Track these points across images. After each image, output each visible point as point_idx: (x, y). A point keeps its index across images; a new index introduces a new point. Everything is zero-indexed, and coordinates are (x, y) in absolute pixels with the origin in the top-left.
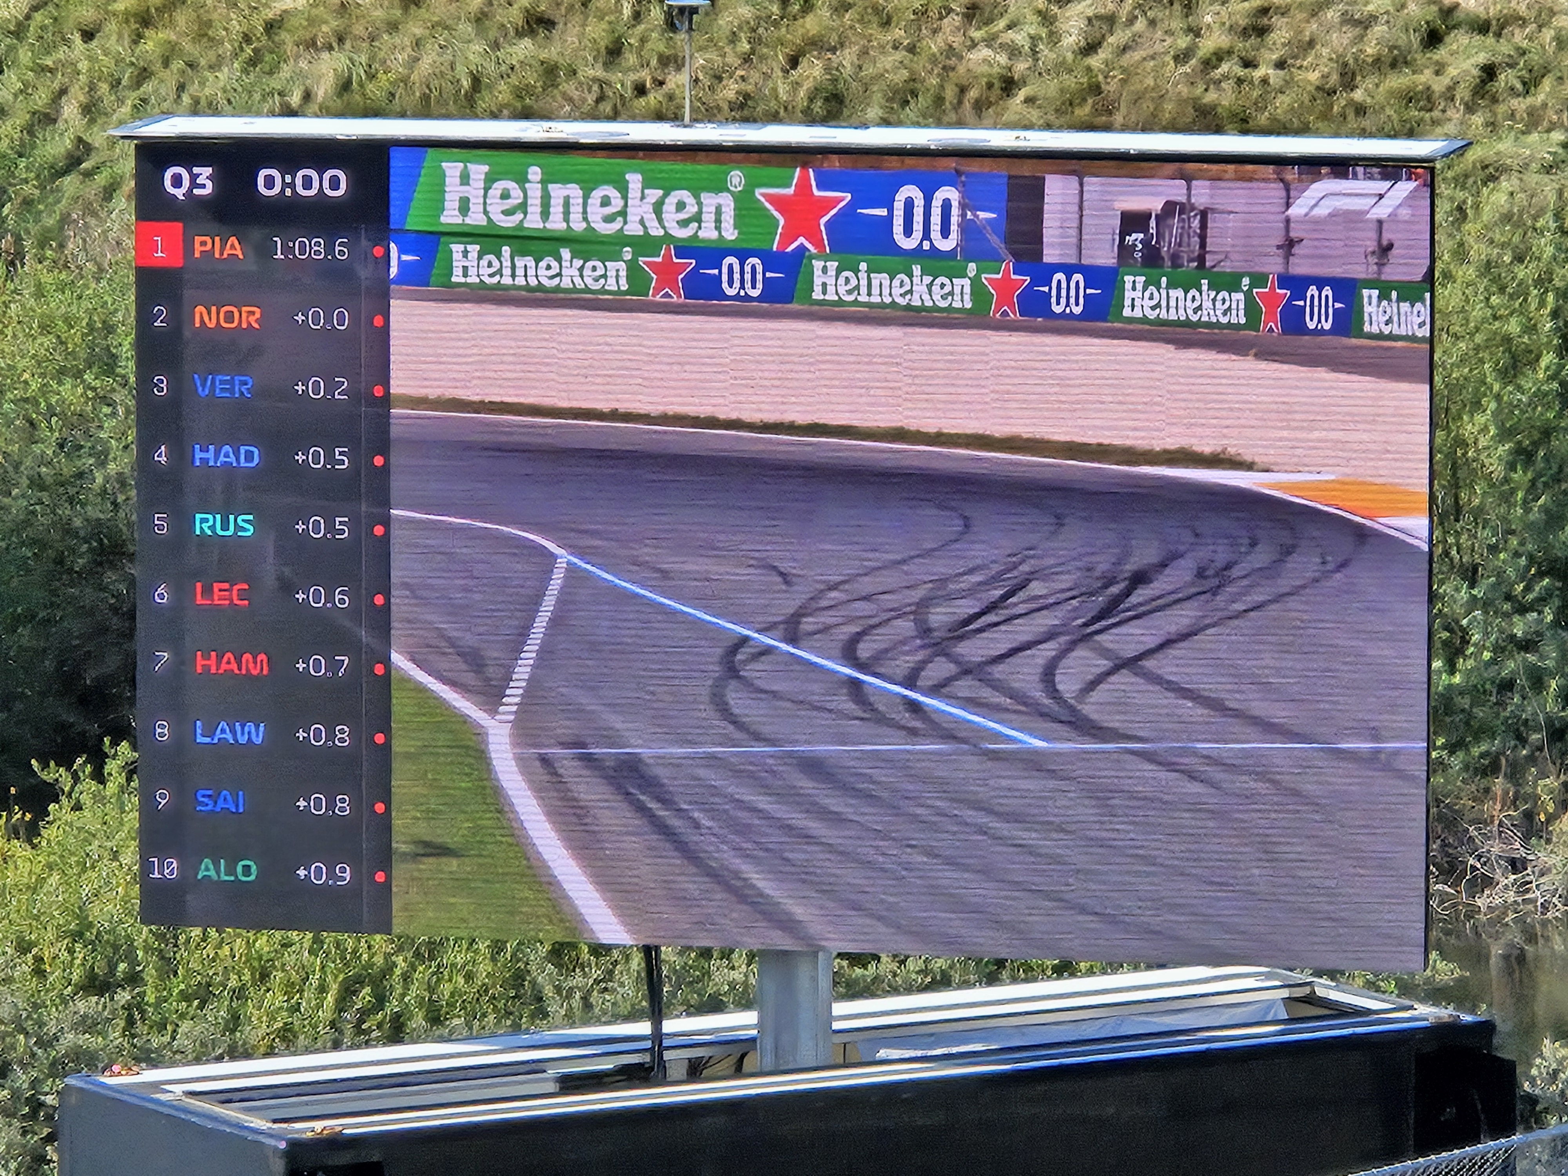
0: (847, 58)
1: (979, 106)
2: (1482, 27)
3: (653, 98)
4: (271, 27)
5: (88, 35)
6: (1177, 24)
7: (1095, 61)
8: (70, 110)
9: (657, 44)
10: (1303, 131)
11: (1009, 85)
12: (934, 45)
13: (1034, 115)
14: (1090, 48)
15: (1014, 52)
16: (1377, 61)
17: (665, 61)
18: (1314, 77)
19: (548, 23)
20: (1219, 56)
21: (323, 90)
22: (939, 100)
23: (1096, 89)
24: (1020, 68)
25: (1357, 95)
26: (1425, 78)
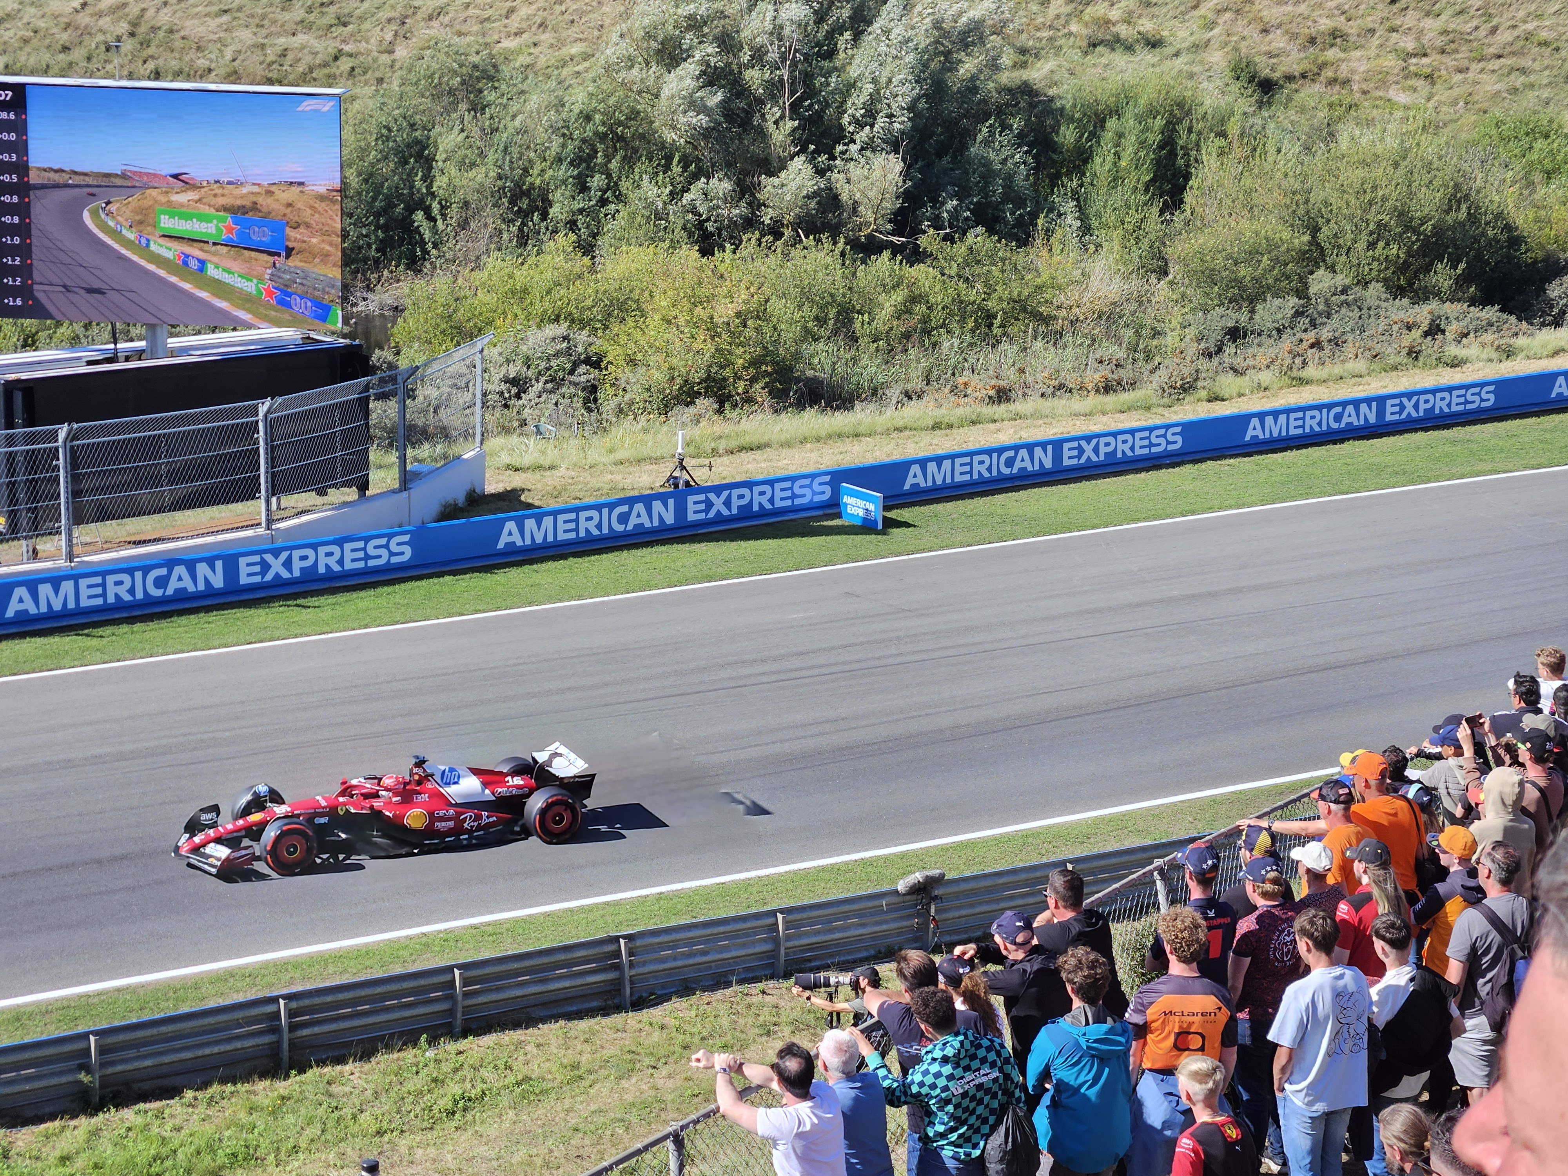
0: (161, 62)
1: (201, 77)
2: (351, 55)
6: (260, 53)
7: (235, 64)
9: (103, 56)
10: (298, 85)
11: (210, 70)
12: (187, 58)
13: (217, 80)
14: (234, 60)
15: (211, 61)
16: (320, 65)
17: (105, 61)
18: (301, 69)
19: (69, 49)
20: (273, 62)
22: (189, 75)
23: (236, 72)
24: (213, 66)
25: (314, 75)
26: (334, 70)
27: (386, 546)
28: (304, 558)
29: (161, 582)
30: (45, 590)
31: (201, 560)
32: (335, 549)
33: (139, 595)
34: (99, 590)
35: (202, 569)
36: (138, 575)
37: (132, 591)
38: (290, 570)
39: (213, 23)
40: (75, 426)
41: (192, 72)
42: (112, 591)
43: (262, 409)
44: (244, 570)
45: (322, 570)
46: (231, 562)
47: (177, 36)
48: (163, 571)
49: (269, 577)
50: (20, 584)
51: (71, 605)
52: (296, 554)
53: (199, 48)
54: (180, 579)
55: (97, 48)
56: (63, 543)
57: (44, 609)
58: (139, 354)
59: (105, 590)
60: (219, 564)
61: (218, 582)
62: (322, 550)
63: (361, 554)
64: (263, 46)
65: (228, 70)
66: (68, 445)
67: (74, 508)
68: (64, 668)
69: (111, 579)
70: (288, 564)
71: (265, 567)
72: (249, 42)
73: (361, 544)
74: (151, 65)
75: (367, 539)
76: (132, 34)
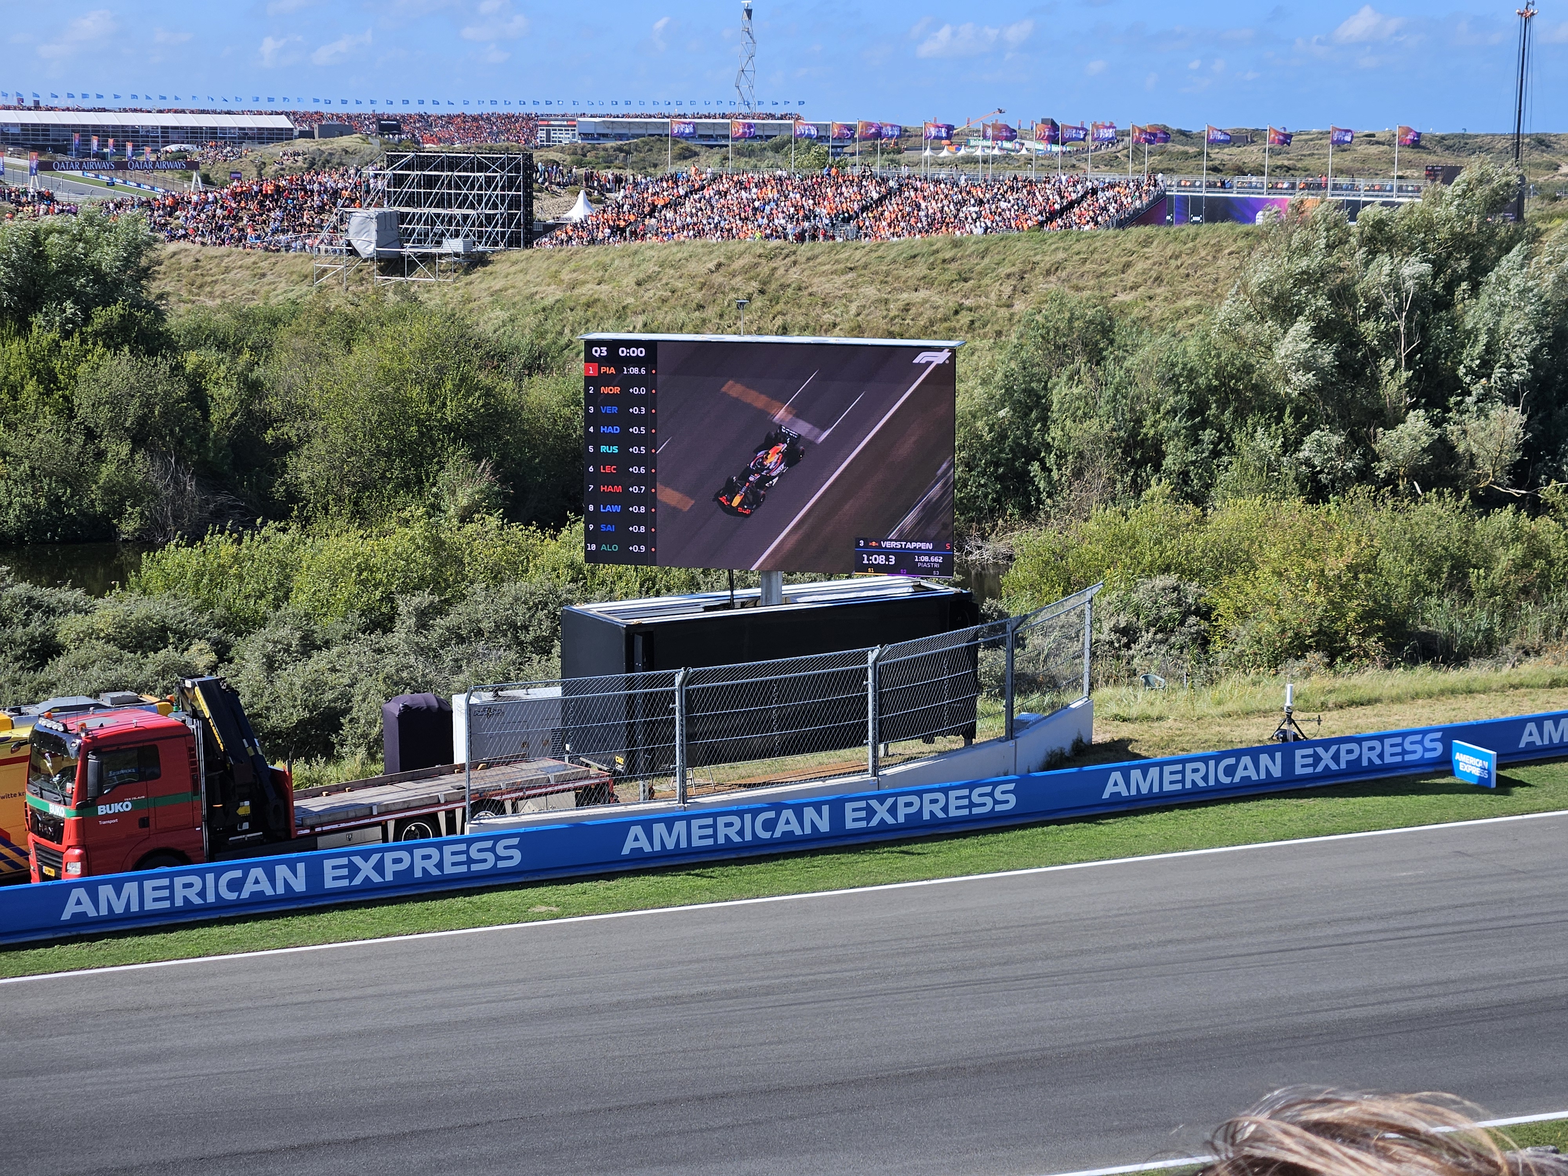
0: (788, 318)
1: (826, 331)
2: (971, 310)
3: (734, 328)
4: (624, 308)
5: (572, 310)
6: (883, 308)
7: (859, 318)
8: (567, 331)
9: (734, 313)
10: (919, 338)
11: (835, 325)
12: (813, 314)
13: (842, 334)
14: (858, 315)
15: (836, 316)
16: (940, 319)
17: (737, 318)
18: (922, 323)
19: (703, 307)
20: (895, 317)
21: (639, 326)
22: (815, 329)
23: (860, 326)
24: (838, 320)
25: (934, 328)
26: (954, 324)
27: (991, 794)
28: (909, 804)
29: (770, 825)
30: (659, 829)
31: (808, 805)
32: (940, 796)
33: (748, 837)
34: (710, 831)
35: (809, 813)
36: (748, 817)
37: (741, 833)
38: (895, 817)
39: (839, 281)
40: (691, 670)
41: (818, 327)
42: (722, 831)
43: (872, 657)
44: (849, 815)
45: (926, 816)
46: (837, 806)
47: (806, 293)
48: (772, 814)
49: (874, 822)
50: (635, 823)
51: (683, 844)
52: (901, 800)
53: (824, 304)
54: (788, 822)
55: (729, 305)
56: (677, 784)
57: (657, 847)
58: (754, 601)
59: (715, 831)
60: (825, 809)
61: (824, 826)
62: (927, 797)
63: (966, 802)
64: (886, 301)
65: (852, 324)
66: (684, 688)
67: (688, 751)
68: (675, 906)
69: (721, 821)
70: (892, 811)
71: (871, 812)
72: (873, 298)
73: (966, 792)
74: (779, 321)
75: (972, 786)
76: (762, 292)
